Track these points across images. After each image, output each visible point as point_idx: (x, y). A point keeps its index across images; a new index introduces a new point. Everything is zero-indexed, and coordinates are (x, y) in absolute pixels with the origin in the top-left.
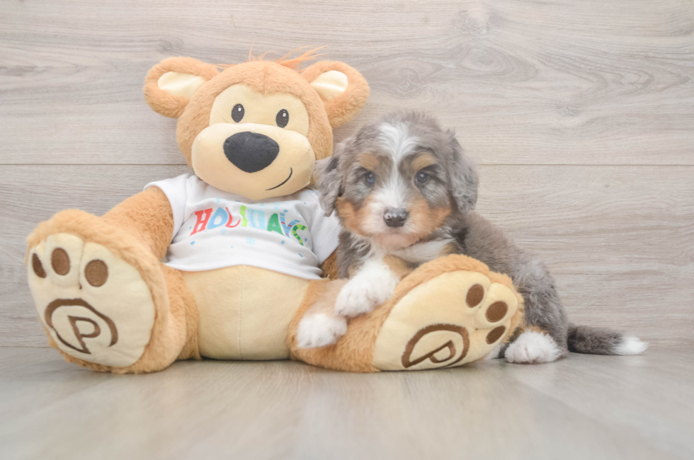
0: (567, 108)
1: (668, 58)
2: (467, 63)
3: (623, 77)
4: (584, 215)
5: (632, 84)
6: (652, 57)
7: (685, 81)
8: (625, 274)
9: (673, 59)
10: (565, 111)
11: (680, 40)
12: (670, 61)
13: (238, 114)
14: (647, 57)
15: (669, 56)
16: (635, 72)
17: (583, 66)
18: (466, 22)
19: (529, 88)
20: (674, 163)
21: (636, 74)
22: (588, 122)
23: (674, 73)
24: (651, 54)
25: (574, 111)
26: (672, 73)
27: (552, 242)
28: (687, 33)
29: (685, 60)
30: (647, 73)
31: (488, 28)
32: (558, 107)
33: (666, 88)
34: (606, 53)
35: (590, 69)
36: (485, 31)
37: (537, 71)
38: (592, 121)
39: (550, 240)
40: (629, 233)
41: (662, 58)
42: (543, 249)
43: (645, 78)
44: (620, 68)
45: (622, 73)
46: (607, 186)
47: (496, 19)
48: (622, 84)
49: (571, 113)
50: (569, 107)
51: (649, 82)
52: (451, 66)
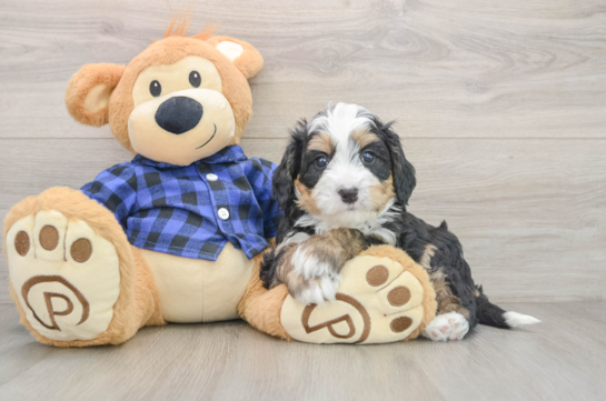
0: (476, 85)
1: (571, 39)
2: (385, 44)
3: (528, 57)
4: (490, 184)
5: (536, 63)
6: (556, 38)
7: (585, 60)
8: (525, 237)
9: (575, 39)
10: (474, 88)
11: (582, 22)
12: (572, 42)
14: (551, 38)
15: (572, 37)
16: (539, 52)
17: (491, 46)
18: (385, 5)
19: (442, 67)
21: (540, 54)
22: (495, 99)
23: (575, 53)
24: (554, 35)
25: (483, 88)
26: (573, 53)
28: (589, 15)
29: (585, 40)
30: (550, 53)
31: (405, 11)
32: (468, 85)
33: (568, 67)
34: (513, 34)
35: (498, 49)
37: (449, 51)
38: (498, 98)
41: (563, 39)
43: (550, 57)
44: (525, 48)
45: (528, 53)
46: (511, 158)
48: (527, 63)
49: (480, 90)
50: (478, 85)
51: (552, 61)
52: (371, 46)
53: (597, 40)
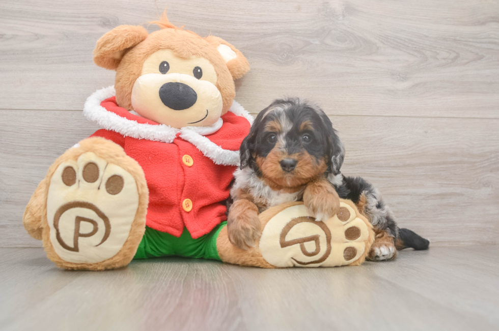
0: (399, 75)
1: (470, 42)
2: (329, 41)
3: (438, 54)
4: (410, 153)
5: (444, 59)
6: (459, 40)
7: (481, 58)
8: (438, 195)
9: (473, 42)
10: (397, 78)
11: (478, 29)
12: (471, 44)
13: (164, 68)
14: (455, 40)
15: (471, 40)
16: (447, 50)
17: (410, 45)
18: (328, 10)
19: (372, 60)
20: (473, 117)
21: (448, 52)
22: (413, 86)
23: (473, 52)
24: (458, 38)
25: (404, 77)
26: (472, 52)
27: (387, 172)
28: (483, 23)
29: (481, 43)
30: (455, 52)
31: (344, 16)
32: (393, 75)
33: (468, 63)
34: (427, 36)
35: (415, 48)
36: (341, 18)
37: (378, 48)
38: (416, 85)
39: (385, 171)
40: (441, 166)
41: (465, 41)
42: (381, 177)
43: (454, 55)
44: (436, 47)
45: (438, 51)
46: (426, 132)
47: (349, 10)
48: (437, 59)
49: (402, 79)
50: (401, 75)
51: (456, 58)
52: (317, 42)
53: (490, 43)
